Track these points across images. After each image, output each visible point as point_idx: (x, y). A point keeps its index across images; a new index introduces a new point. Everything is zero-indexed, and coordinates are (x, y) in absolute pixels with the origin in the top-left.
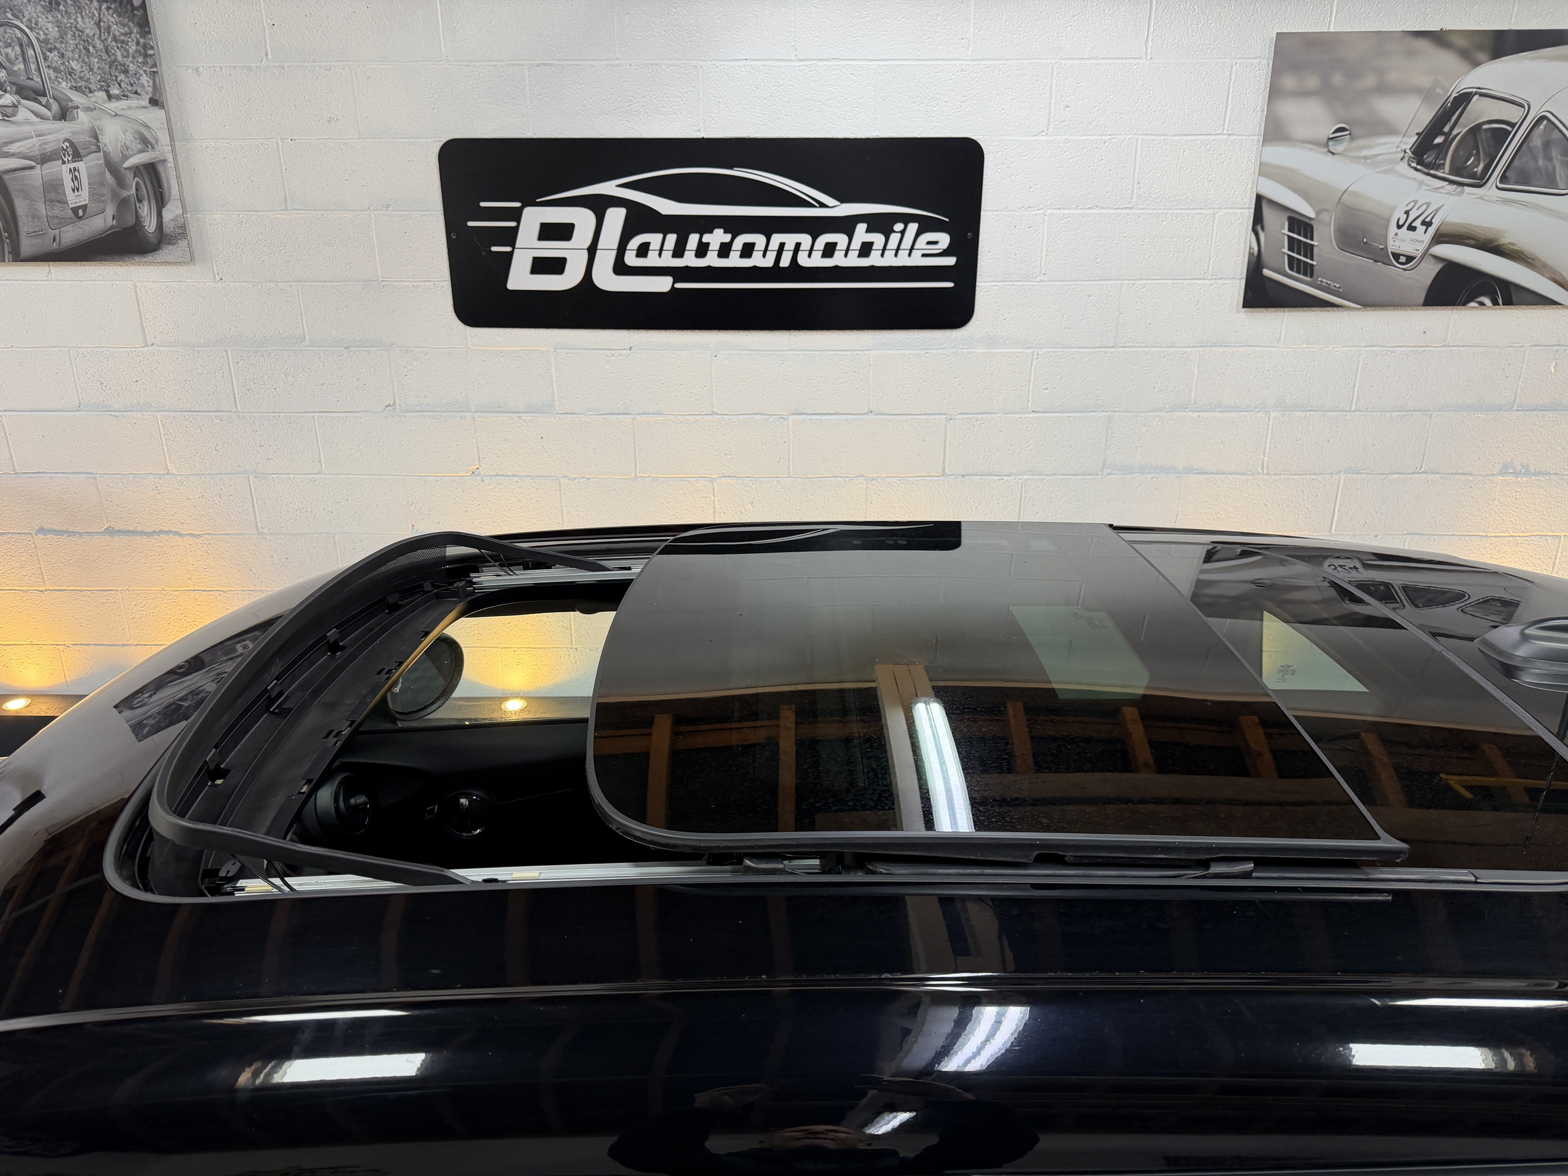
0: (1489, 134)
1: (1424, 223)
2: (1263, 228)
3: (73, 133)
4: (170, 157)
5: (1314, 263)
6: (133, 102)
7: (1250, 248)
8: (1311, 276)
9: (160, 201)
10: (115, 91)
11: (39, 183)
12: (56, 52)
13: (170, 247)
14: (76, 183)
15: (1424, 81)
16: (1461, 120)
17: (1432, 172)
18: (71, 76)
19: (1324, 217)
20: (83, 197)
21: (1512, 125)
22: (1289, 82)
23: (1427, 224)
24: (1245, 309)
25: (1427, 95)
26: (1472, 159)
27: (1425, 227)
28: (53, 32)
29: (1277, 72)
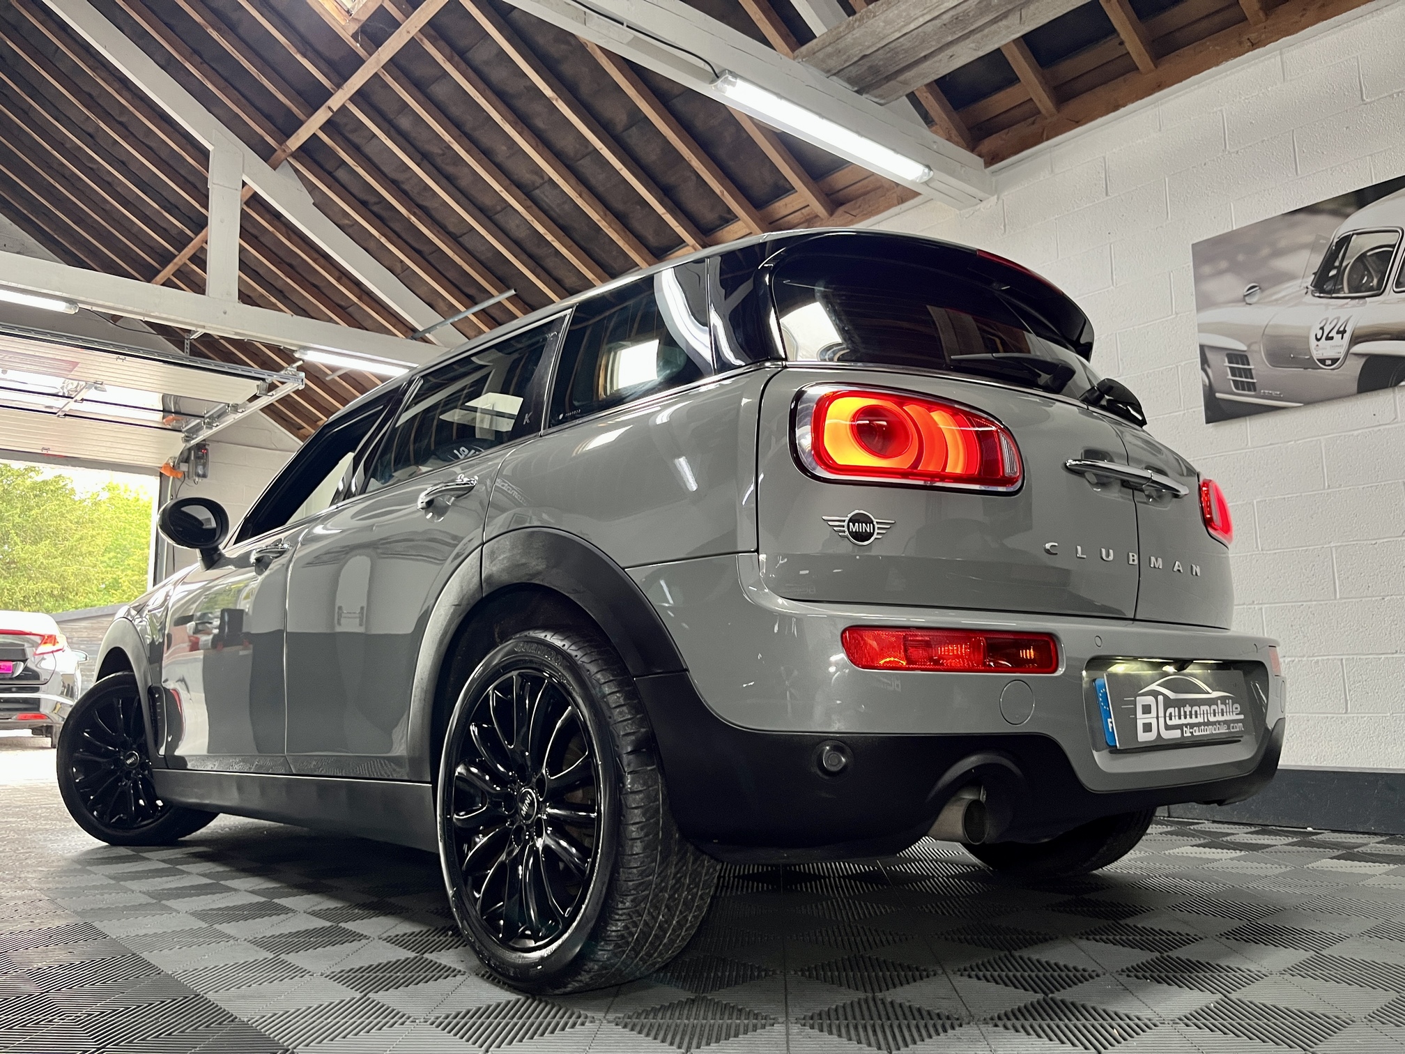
0: (1374, 258)
1: (1338, 332)
2: (1209, 366)
5: (1255, 381)
7: (1203, 381)
8: (1255, 390)
15: (1309, 238)
16: (1347, 255)
17: (1334, 295)
19: (1255, 347)
21: (1393, 246)
22: (1207, 269)
23: (1344, 331)
24: (1211, 424)
25: (1313, 247)
26: (1366, 278)
27: (1340, 335)
29: (1196, 266)
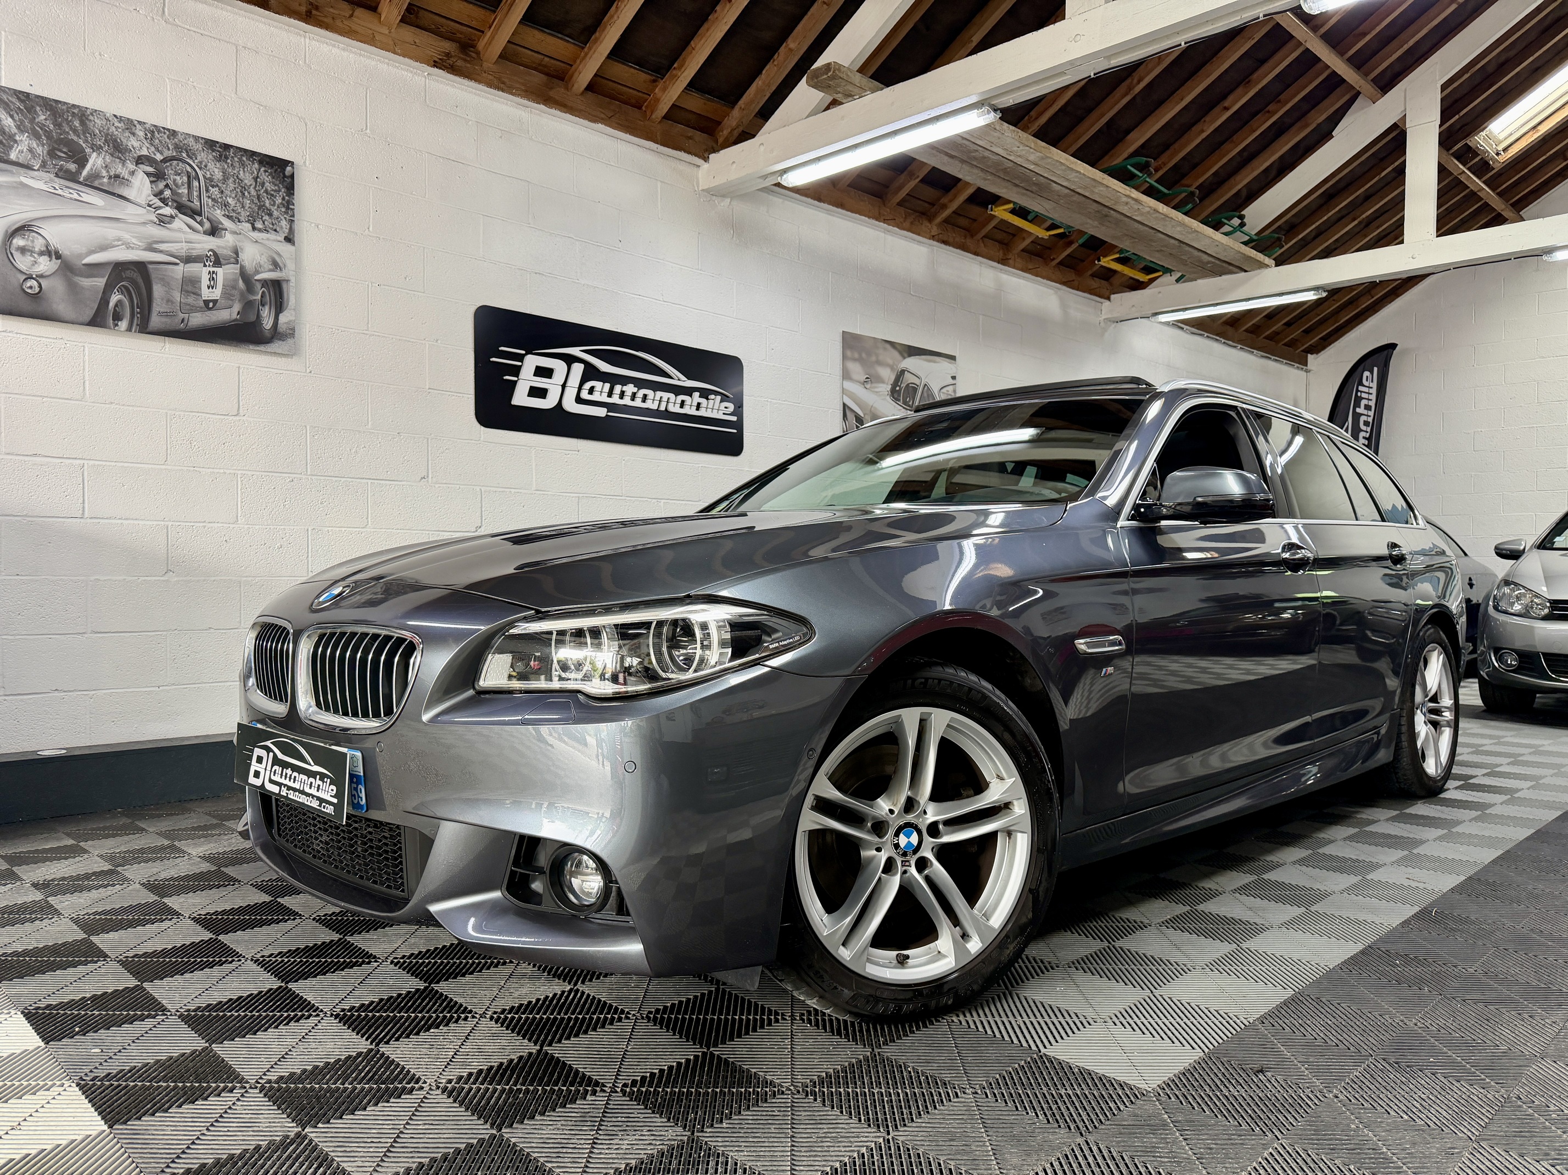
0: (911, 389)
2: (847, 419)
3: (219, 247)
4: (293, 279)
6: (272, 236)
9: (279, 307)
10: (259, 225)
11: (180, 276)
12: (217, 189)
13: (280, 342)
14: (212, 283)
15: (890, 362)
16: (901, 379)
17: (897, 401)
18: (225, 206)
19: (866, 417)
20: (216, 294)
21: (918, 386)
22: (848, 353)
25: (892, 368)
28: (218, 175)
29: (844, 348)
